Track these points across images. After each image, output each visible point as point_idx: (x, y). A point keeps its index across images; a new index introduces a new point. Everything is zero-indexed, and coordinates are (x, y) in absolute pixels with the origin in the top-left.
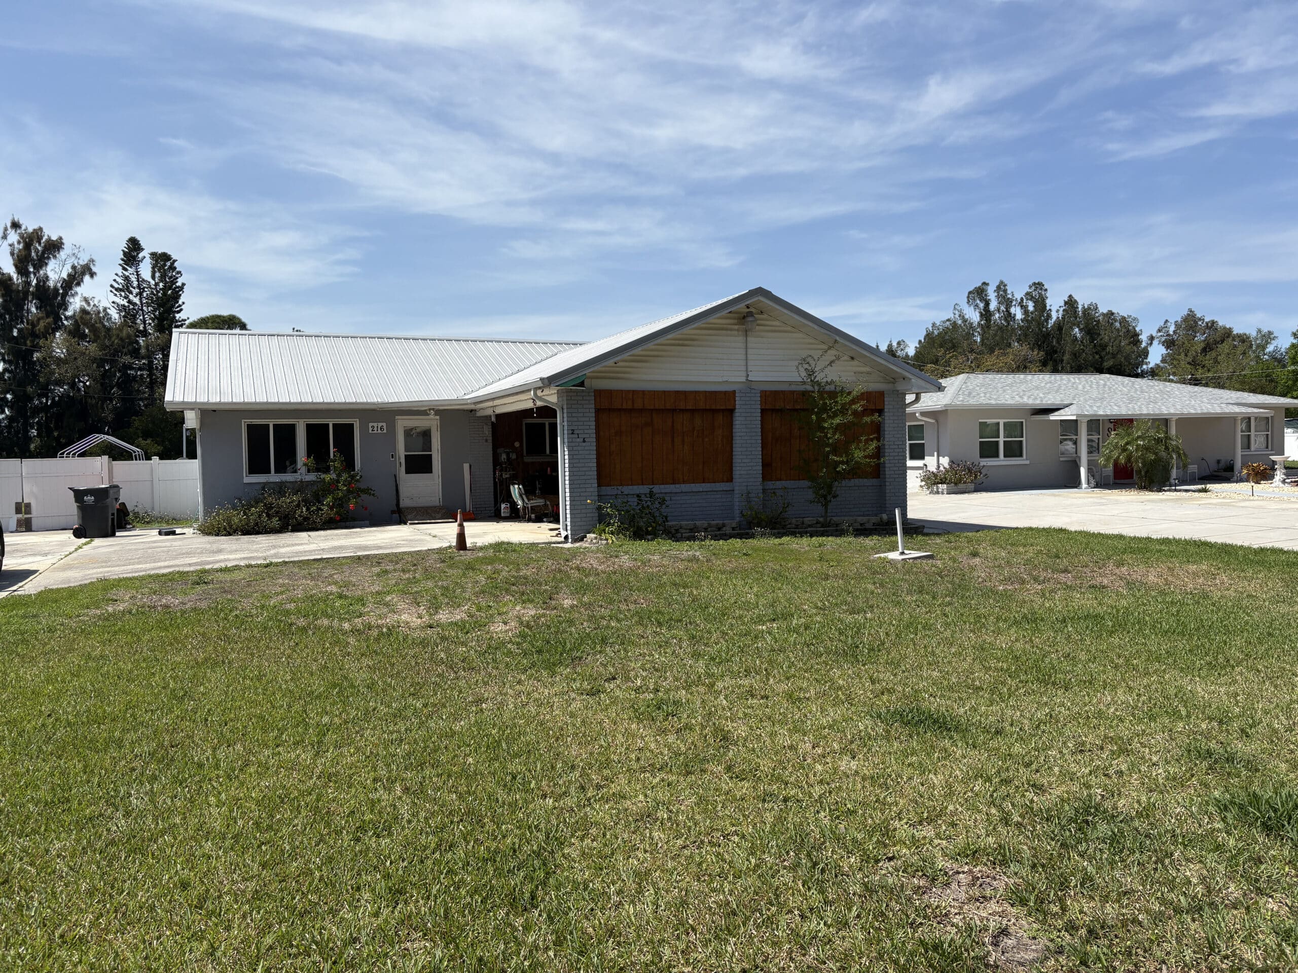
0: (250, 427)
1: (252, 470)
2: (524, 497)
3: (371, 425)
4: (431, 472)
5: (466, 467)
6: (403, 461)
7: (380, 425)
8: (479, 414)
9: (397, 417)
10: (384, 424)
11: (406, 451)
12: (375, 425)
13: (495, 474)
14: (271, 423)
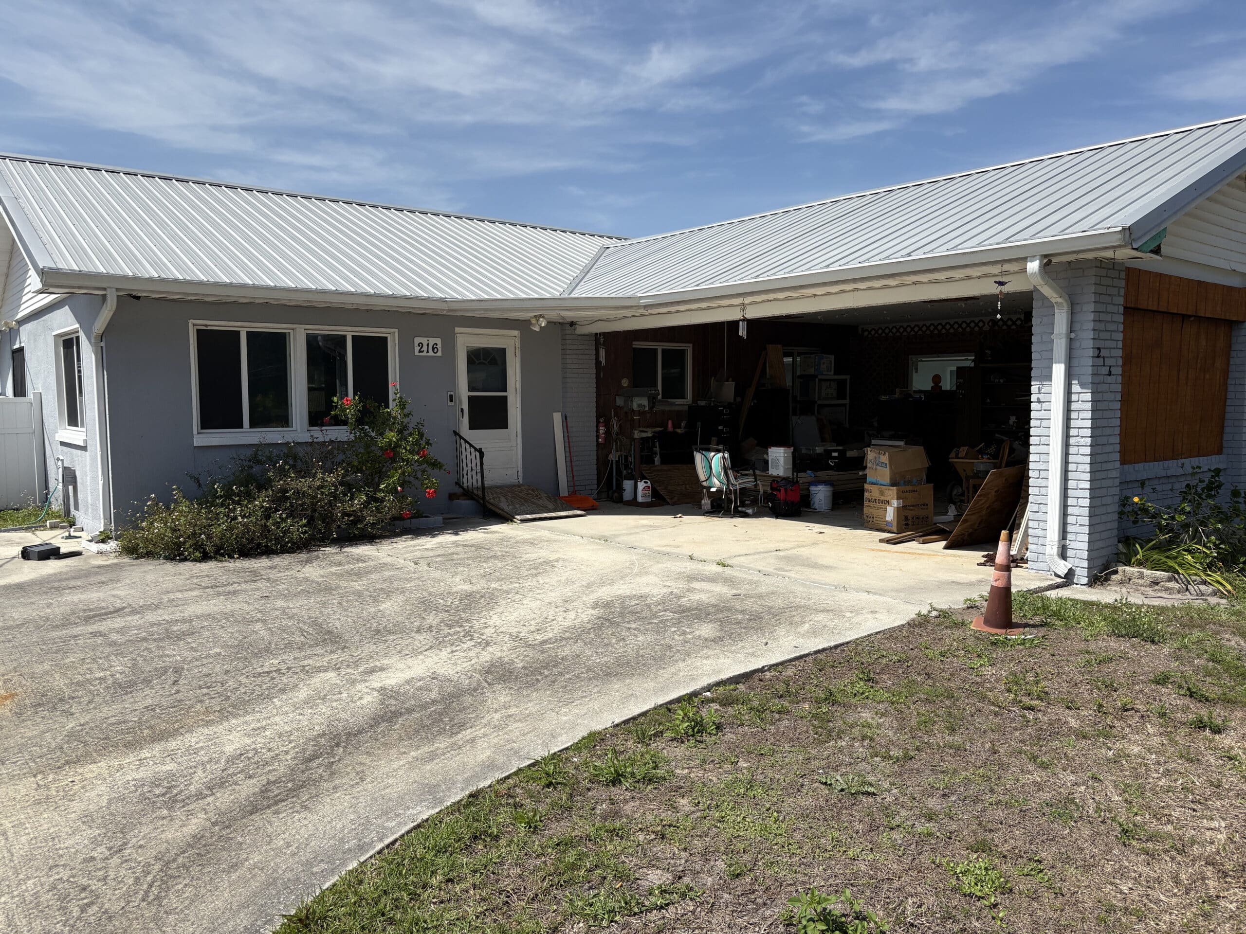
0: (203, 335)
1: (207, 423)
2: (730, 472)
3: (417, 340)
4: (505, 426)
5: (557, 417)
6: (465, 407)
7: (432, 341)
8: (580, 330)
9: (457, 330)
10: (438, 341)
11: (471, 389)
12: (424, 341)
13: (598, 431)
14: (243, 328)
